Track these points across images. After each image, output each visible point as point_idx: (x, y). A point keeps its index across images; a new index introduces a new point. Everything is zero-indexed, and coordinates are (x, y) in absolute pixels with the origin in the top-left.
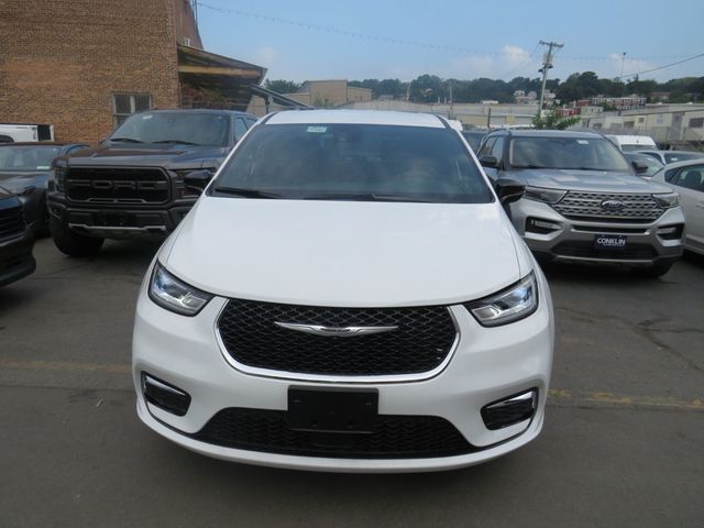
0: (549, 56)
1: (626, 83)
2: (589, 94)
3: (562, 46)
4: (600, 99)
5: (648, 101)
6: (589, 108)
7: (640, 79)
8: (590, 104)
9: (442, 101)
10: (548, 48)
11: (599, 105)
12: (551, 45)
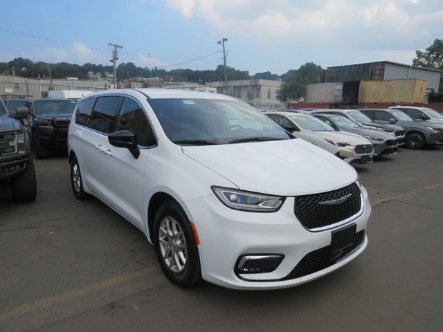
0: (115, 53)
1: (151, 70)
2: (132, 75)
3: (122, 47)
4: (140, 78)
5: (164, 81)
6: (136, 84)
7: (158, 69)
8: (135, 81)
9: (42, 77)
10: (114, 48)
11: (140, 82)
12: (116, 46)
